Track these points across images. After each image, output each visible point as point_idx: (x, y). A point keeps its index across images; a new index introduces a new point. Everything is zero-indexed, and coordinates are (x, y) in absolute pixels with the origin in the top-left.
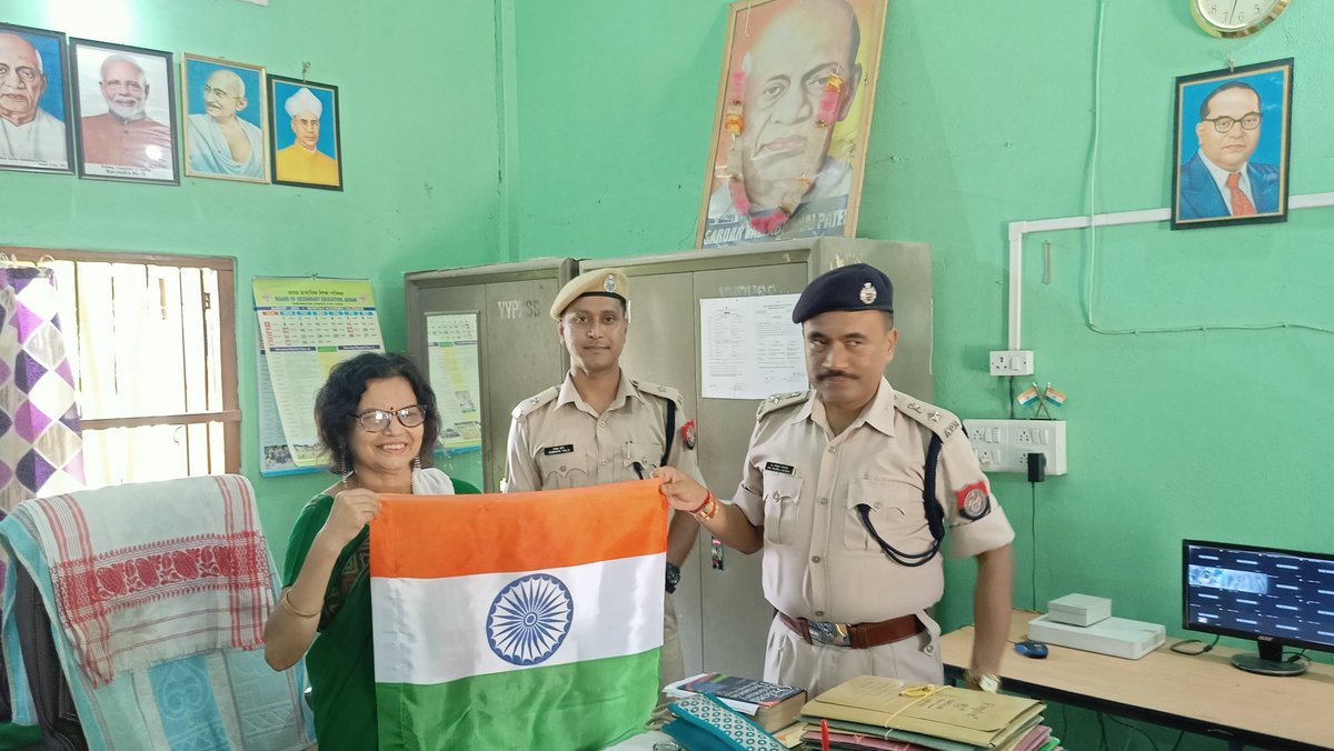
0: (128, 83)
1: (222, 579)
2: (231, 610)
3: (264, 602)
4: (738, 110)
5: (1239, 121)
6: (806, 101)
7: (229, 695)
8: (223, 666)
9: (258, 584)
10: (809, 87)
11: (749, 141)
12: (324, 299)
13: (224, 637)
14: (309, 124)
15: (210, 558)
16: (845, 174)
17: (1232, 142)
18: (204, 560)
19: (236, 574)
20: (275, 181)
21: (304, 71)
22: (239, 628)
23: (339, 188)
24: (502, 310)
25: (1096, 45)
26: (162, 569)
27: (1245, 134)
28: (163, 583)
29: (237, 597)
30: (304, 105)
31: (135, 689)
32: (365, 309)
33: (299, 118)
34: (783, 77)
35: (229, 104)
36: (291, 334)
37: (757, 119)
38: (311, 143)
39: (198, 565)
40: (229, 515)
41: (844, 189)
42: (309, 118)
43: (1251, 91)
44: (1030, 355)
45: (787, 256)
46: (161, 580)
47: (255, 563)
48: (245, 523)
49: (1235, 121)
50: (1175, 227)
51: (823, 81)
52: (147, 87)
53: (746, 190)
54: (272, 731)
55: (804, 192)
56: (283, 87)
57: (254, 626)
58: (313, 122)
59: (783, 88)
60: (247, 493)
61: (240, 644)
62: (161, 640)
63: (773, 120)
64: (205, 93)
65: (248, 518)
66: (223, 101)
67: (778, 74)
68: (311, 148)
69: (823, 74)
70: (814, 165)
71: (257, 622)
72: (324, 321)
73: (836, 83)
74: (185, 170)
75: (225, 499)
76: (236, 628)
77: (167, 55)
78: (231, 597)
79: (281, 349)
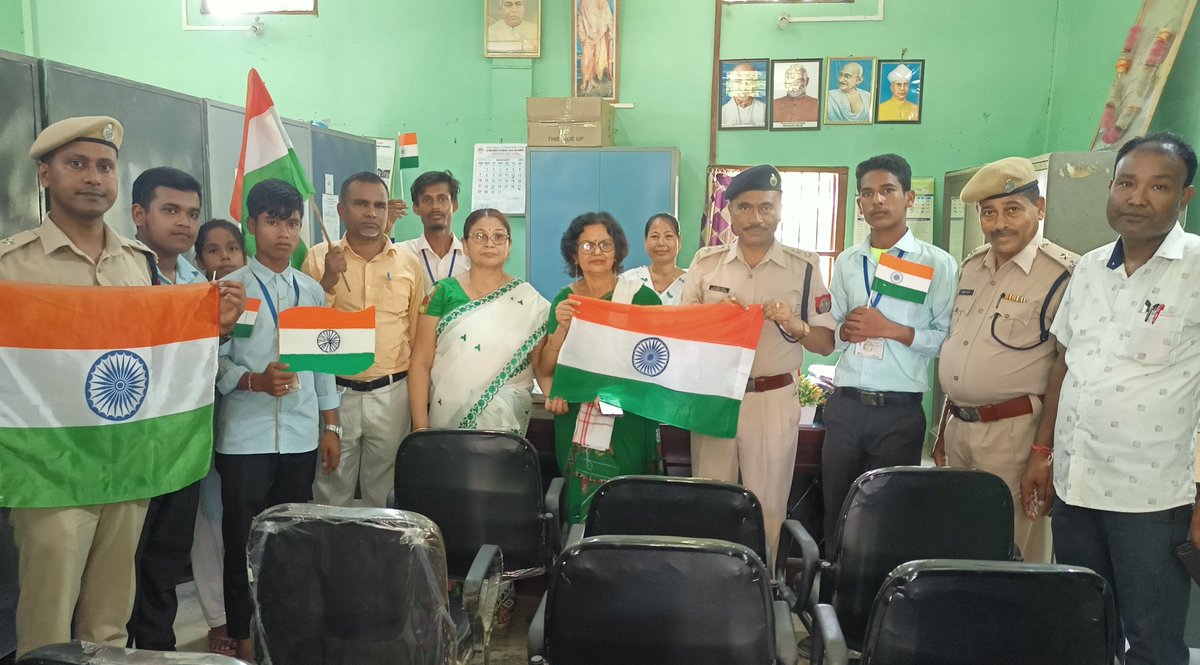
4: (1127, 56)
14: (902, 86)
21: (903, 54)
30: (900, 75)
32: (926, 195)
33: (896, 82)
35: (852, 81)
38: (903, 97)
42: (903, 83)
52: (808, 79)
56: (887, 65)
58: (905, 84)
64: (840, 77)
66: (849, 80)
68: (902, 100)
73: (1163, 36)
77: (820, 60)
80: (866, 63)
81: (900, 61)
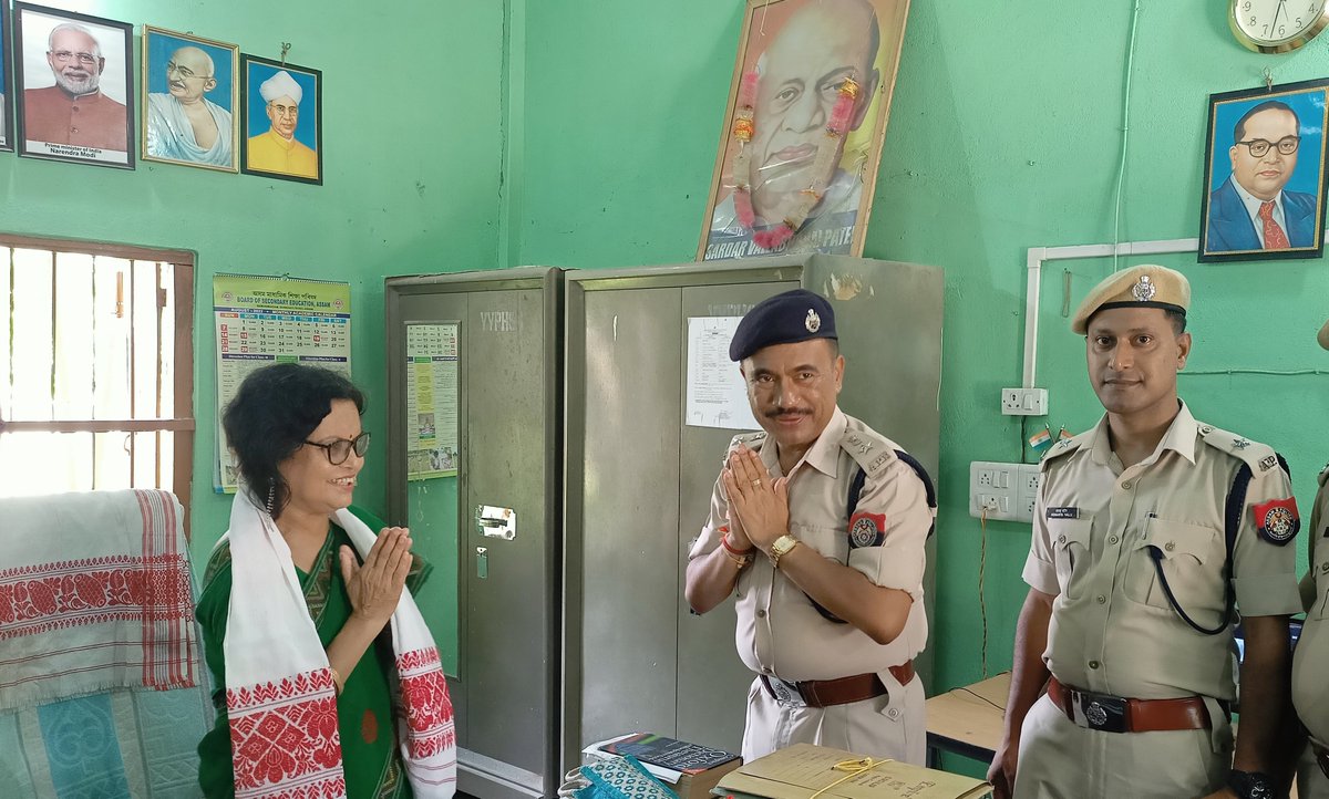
0: (80, 55)
1: (135, 608)
2: (144, 644)
3: (183, 635)
4: (748, 115)
5: (1276, 145)
6: (819, 108)
7: (136, 741)
8: (131, 707)
9: (178, 615)
10: (823, 92)
11: (758, 149)
12: (294, 303)
13: (133, 675)
14: (287, 111)
15: (121, 583)
16: (854, 188)
17: (1267, 168)
18: (113, 585)
19: (151, 602)
20: (245, 170)
21: (284, 52)
22: (152, 664)
23: (319, 182)
24: (484, 322)
25: (1127, 56)
26: (61, 594)
27: (1281, 159)
28: (62, 610)
29: (152, 630)
30: (282, 90)
31: (19, 732)
32: (338, 316)
33: (275, 103)
34: (797, 80)
35: (195, 84)
36: (249, 339)
37: (768, 126)
38: (289, 131)
39: (105, 591)
40: (147, 535)
41: (854, 204)
42: (287, 104)
43: (1289, 112)
44: (1044, 394)
45: (779, 273)
46: (59, 606)
47: (176, 591)
48: (167, 546)
49: (1271, 145)
50: (1203, 259)
51: (838, 86)
52: (102, 60)
53: (752, 202)
54: (184, 783)
55: (811, 206)
56: (257, 68)
57: (171, 663)
58: (291, 108)
59: (796, 92)
60: (173, 511)
61: (153, 683)
62: (55, 675)
63: (785, 127)
64: (169, 71)
65: (171, 539)
66: (189, 80)
67: (792, 77)
68: (289, 137)
69: (839, 79)
70: (823, 178)
71: (174, 659)
72: (290, 327)
73: (851, 89)
74: (141, 153)
75: (144, 518)
76: (148, 665)
77: (127, 27)
78: (144, 629)
79: (235, 356)
80: (219, 52)
81: (279, 64)
